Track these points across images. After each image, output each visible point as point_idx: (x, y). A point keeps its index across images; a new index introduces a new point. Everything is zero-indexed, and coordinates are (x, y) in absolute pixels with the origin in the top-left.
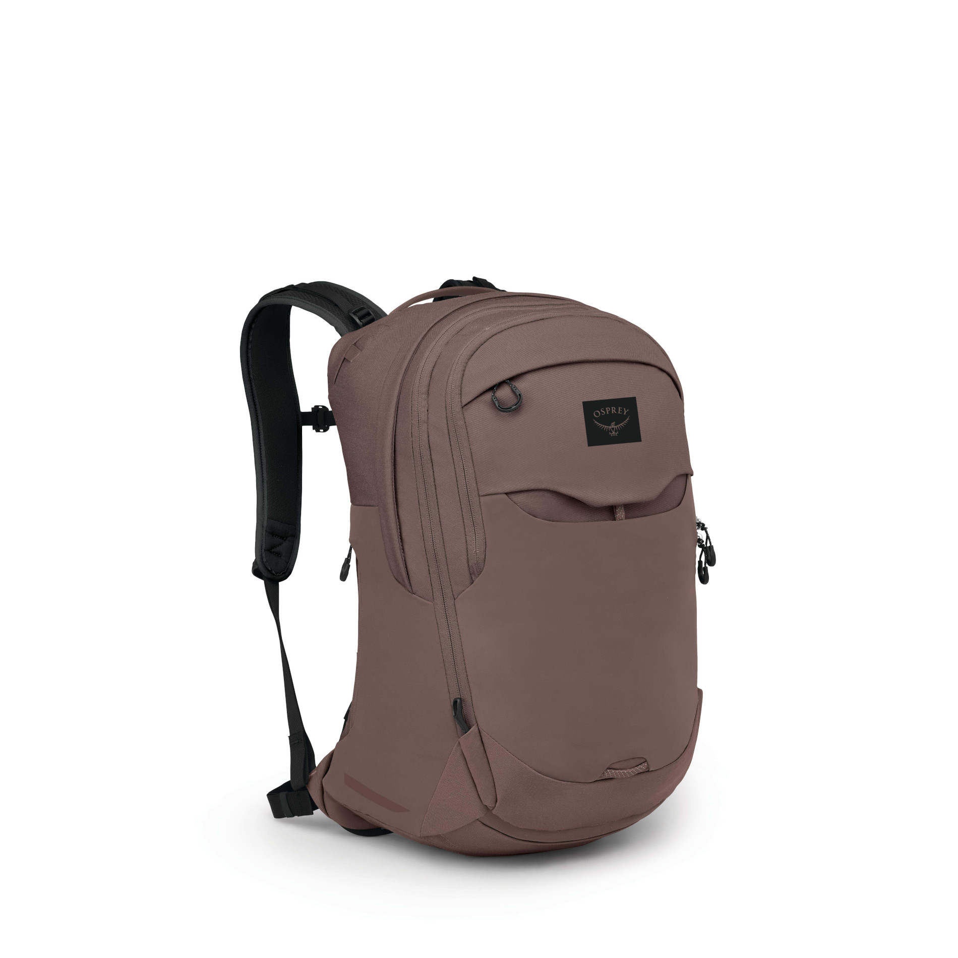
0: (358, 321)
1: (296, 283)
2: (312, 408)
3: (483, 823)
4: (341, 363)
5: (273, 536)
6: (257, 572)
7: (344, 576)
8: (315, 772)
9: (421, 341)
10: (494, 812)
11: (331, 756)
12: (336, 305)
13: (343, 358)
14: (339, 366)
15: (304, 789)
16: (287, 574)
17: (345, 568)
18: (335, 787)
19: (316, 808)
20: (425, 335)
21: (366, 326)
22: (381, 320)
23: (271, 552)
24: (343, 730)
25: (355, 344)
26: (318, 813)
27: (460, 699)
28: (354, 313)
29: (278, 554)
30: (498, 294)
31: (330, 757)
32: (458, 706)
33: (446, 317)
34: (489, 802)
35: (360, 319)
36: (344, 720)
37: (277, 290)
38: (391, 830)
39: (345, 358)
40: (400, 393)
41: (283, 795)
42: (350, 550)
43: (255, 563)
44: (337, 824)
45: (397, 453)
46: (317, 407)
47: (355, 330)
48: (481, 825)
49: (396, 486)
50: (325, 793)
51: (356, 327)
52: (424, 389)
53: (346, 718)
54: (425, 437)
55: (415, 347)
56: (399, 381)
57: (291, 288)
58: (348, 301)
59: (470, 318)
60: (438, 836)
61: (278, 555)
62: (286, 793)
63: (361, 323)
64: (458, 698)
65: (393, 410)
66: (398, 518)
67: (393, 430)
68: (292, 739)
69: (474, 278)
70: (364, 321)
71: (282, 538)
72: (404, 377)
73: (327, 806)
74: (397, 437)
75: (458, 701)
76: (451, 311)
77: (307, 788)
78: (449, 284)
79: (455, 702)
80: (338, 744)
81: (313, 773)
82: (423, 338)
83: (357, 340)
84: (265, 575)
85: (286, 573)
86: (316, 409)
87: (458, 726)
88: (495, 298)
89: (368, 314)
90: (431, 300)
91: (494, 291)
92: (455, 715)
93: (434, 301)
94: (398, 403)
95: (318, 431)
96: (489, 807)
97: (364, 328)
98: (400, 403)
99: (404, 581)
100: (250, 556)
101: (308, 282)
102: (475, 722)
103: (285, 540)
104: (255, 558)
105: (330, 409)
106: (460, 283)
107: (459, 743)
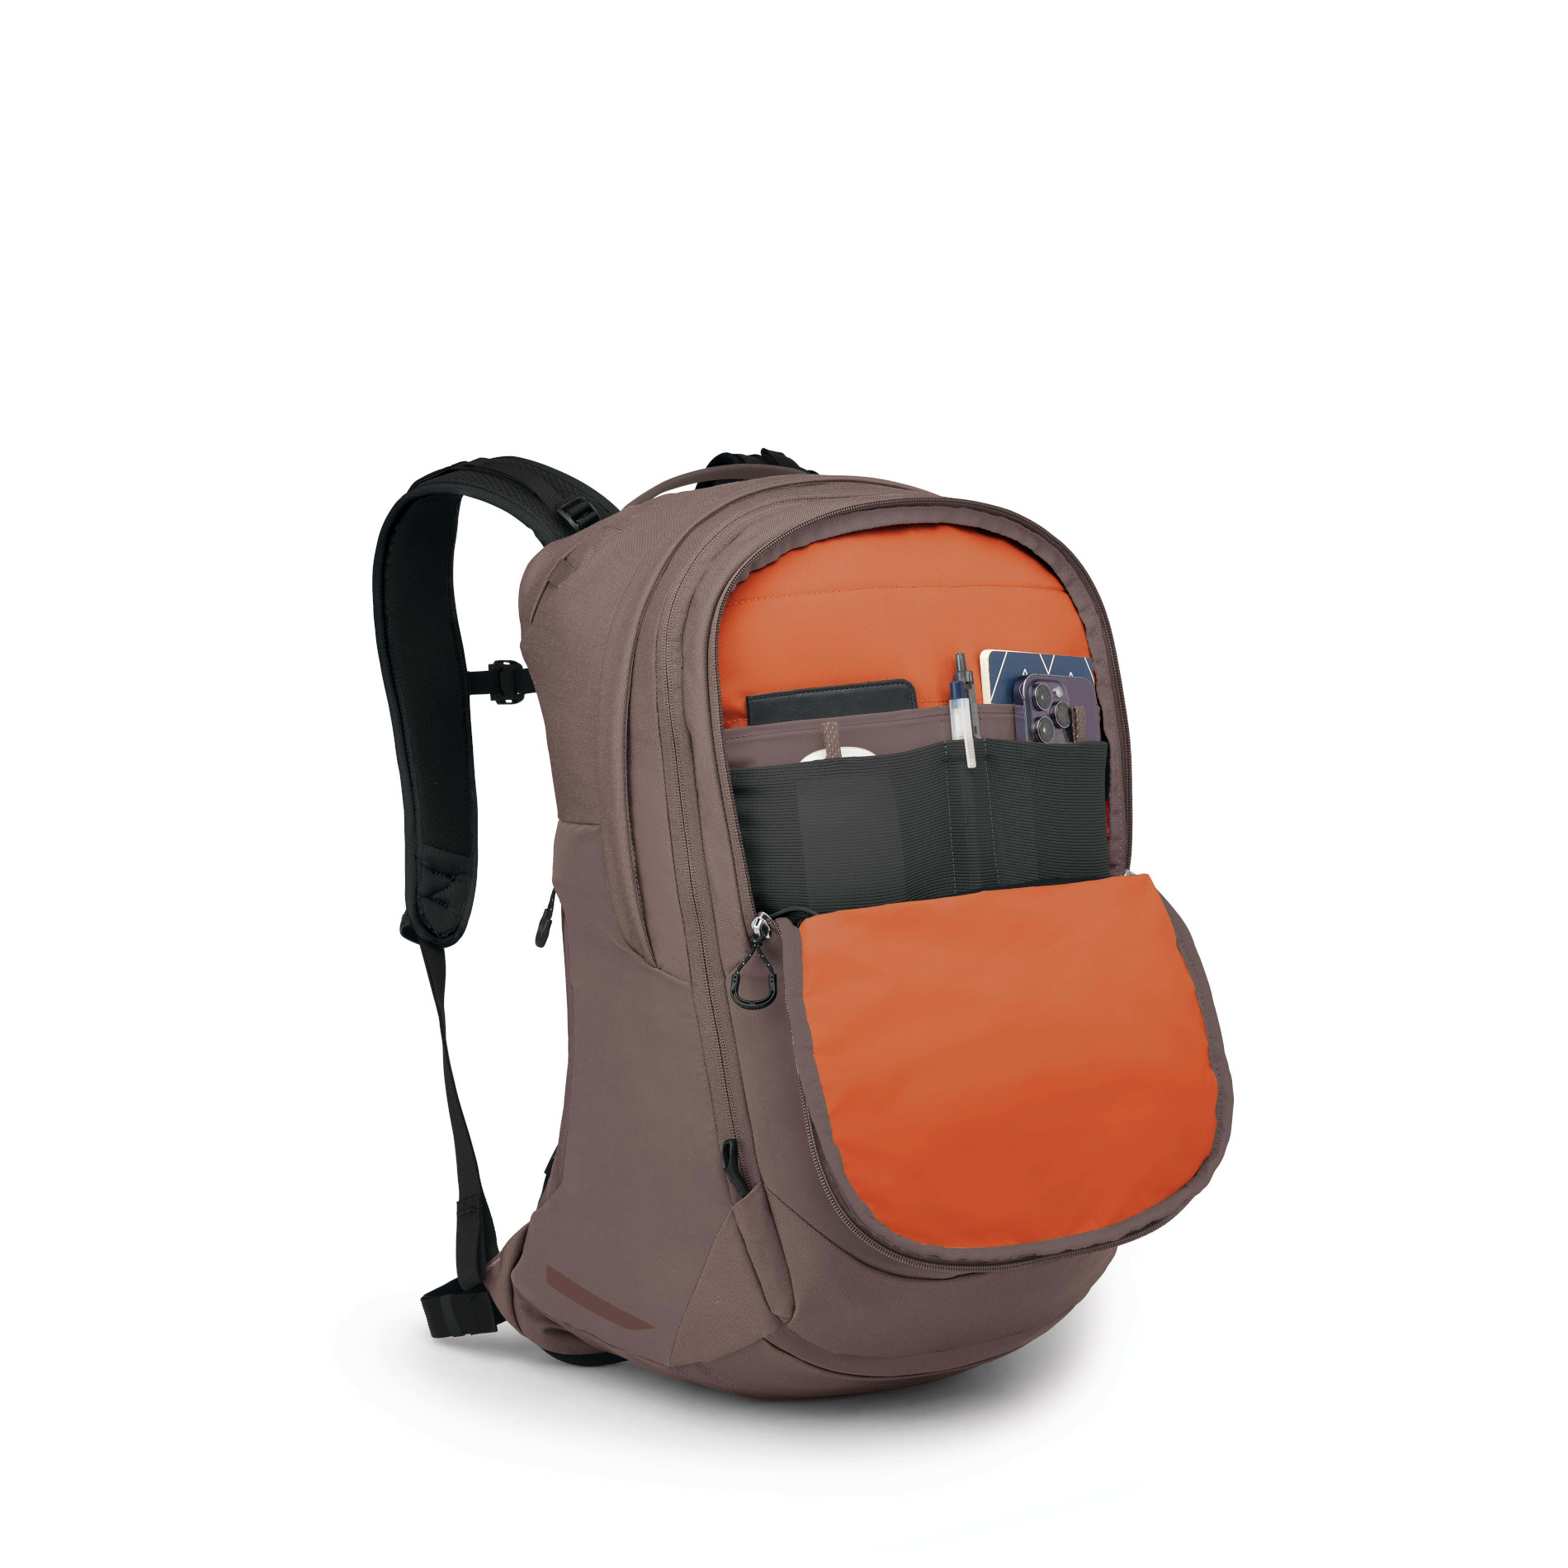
0: (571, 521)
1: (470, 458)
2: (490, 666)
3: (772, 1345)
4: (542, 590)
5: (434, 872)
6: (408, 932)
7: (541, 939)
8: (499, 1259)
9: (673, 553)
10: (789, 1326)
11: (523, 1234)
12: (535, 495)
13: (546, 581)
14: (540, 595)
15: (481, 1289)
16: (457, 935)
17: (544, 925)
18: (530, 1285)
19: (502, 1320)
20: (679, 545)
21: (585, 529)
22: (608, 518)
23: (431, 899)
24: (543, 1191)
25: (566, 559)
26: (505, 1328)
27: (735, 1141)
28: (565, 510)
29: (443, 903)
30: (799, 478)
31: (523, 1236)
32: (731, 1152)
33: (713, 514)
34: (781, 1311)
35: (575, 518)
36: (545, 1175)
37: (440, 471)
38: (624, 1357)
39: (548, 582)
40: (637, 639)
41: (446, 1299)
42: (553, 897)
43: (405, 917)
44: (537, 1346)
45: (633, 739)
46: (499, 663)
47: (566, 536)
48: (769, 1347)
49: (629, 792)
50: (515, 1294)
51: (569, 531)
52: (676, 633)
53: (548, 1171)
54: (678, 713)
55: (661, 564)
56: (636, 620)
57: (462, 467)
58: (556, 490)
59: (753, 516)
60: (698, 1365)
61: (443, 905)
62: (451, 1295)
63: (577, 525)
64: (731, 1140)
65: (626, 666)
66: (634, 844)
67: (626, 699)
68: (461, 1206)
69: (764, 451)
70: (581, 521)
71: (449, 876)
72: (644, 612)
73: (519, 1317)
74: (632, 711)
75: (731, 1144)
76: (722, 504)
77: (487, 1287)
78: (723, 460)
79: (726, 1147)
80: (534, 1216)
81: (495, 1262)
82: (676, 549)
83: (570, 551)
84: (421, 936)
85: (455, 932)
86: (497, 667)
87: (730, 1185)
88: (796, 484)
89: (589, 510)
90: (692, 487)
91: (794, 473)
92: (726, 1168)
93: (697, 488)
94: (634, 655)
95: (501, 701)
96: (781, 1319)
97: (581, 532)
98: (637, 655)
99: (642, 947)
100: (397, 906)
101: (490, 457)
102: (757, 1179)
103: (454, 880)
104: (405, 909)
105: (525, 666)
106: (740, 458)
107: (733, 1212)
